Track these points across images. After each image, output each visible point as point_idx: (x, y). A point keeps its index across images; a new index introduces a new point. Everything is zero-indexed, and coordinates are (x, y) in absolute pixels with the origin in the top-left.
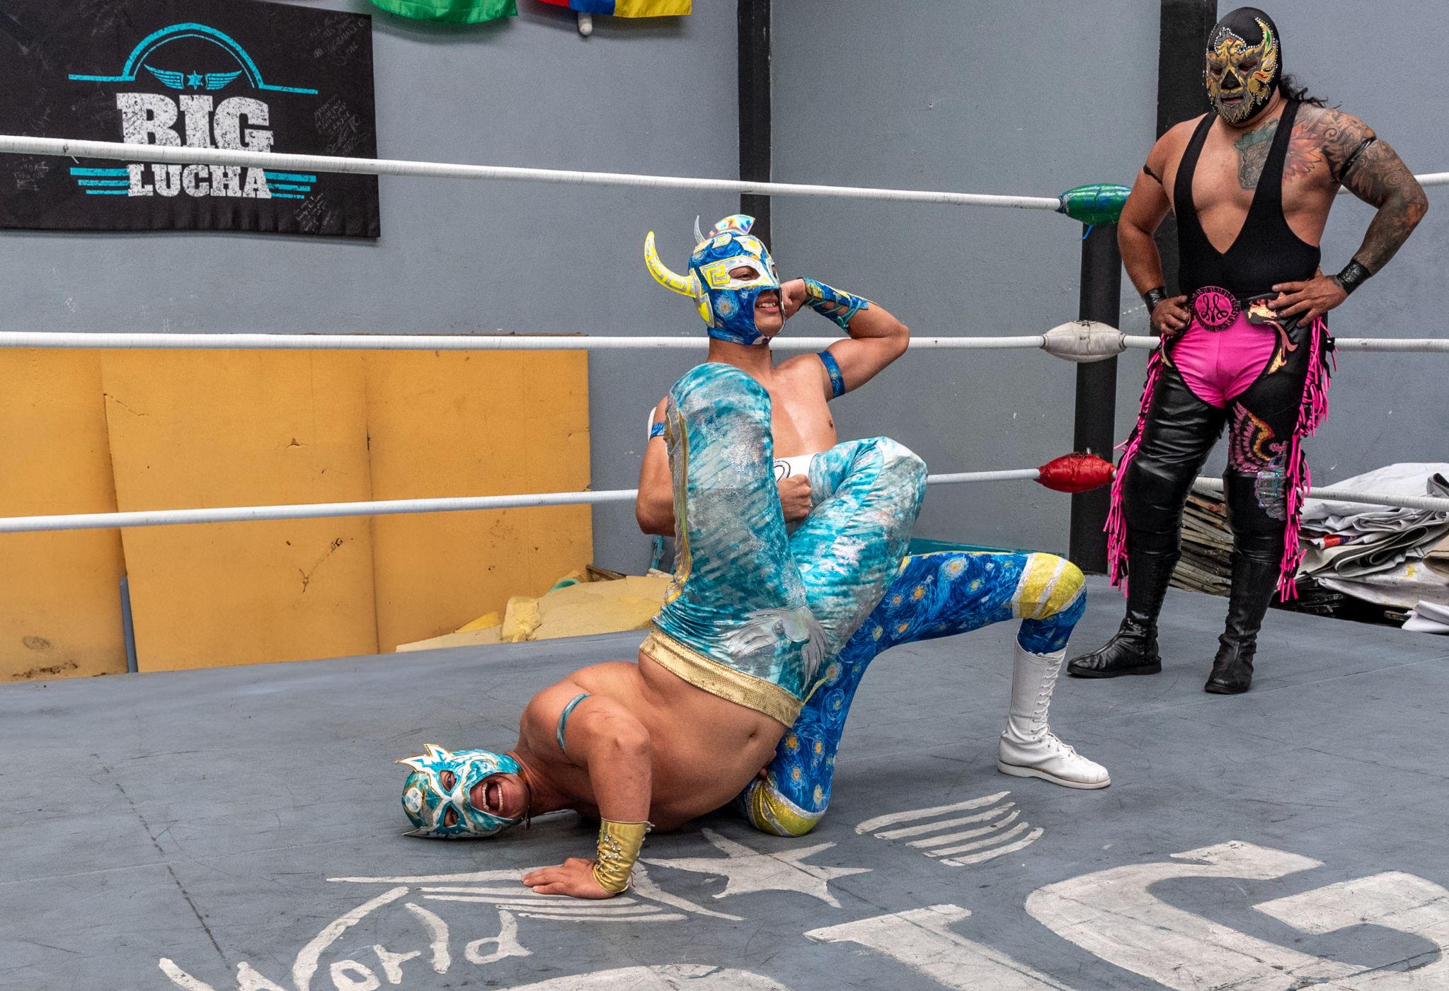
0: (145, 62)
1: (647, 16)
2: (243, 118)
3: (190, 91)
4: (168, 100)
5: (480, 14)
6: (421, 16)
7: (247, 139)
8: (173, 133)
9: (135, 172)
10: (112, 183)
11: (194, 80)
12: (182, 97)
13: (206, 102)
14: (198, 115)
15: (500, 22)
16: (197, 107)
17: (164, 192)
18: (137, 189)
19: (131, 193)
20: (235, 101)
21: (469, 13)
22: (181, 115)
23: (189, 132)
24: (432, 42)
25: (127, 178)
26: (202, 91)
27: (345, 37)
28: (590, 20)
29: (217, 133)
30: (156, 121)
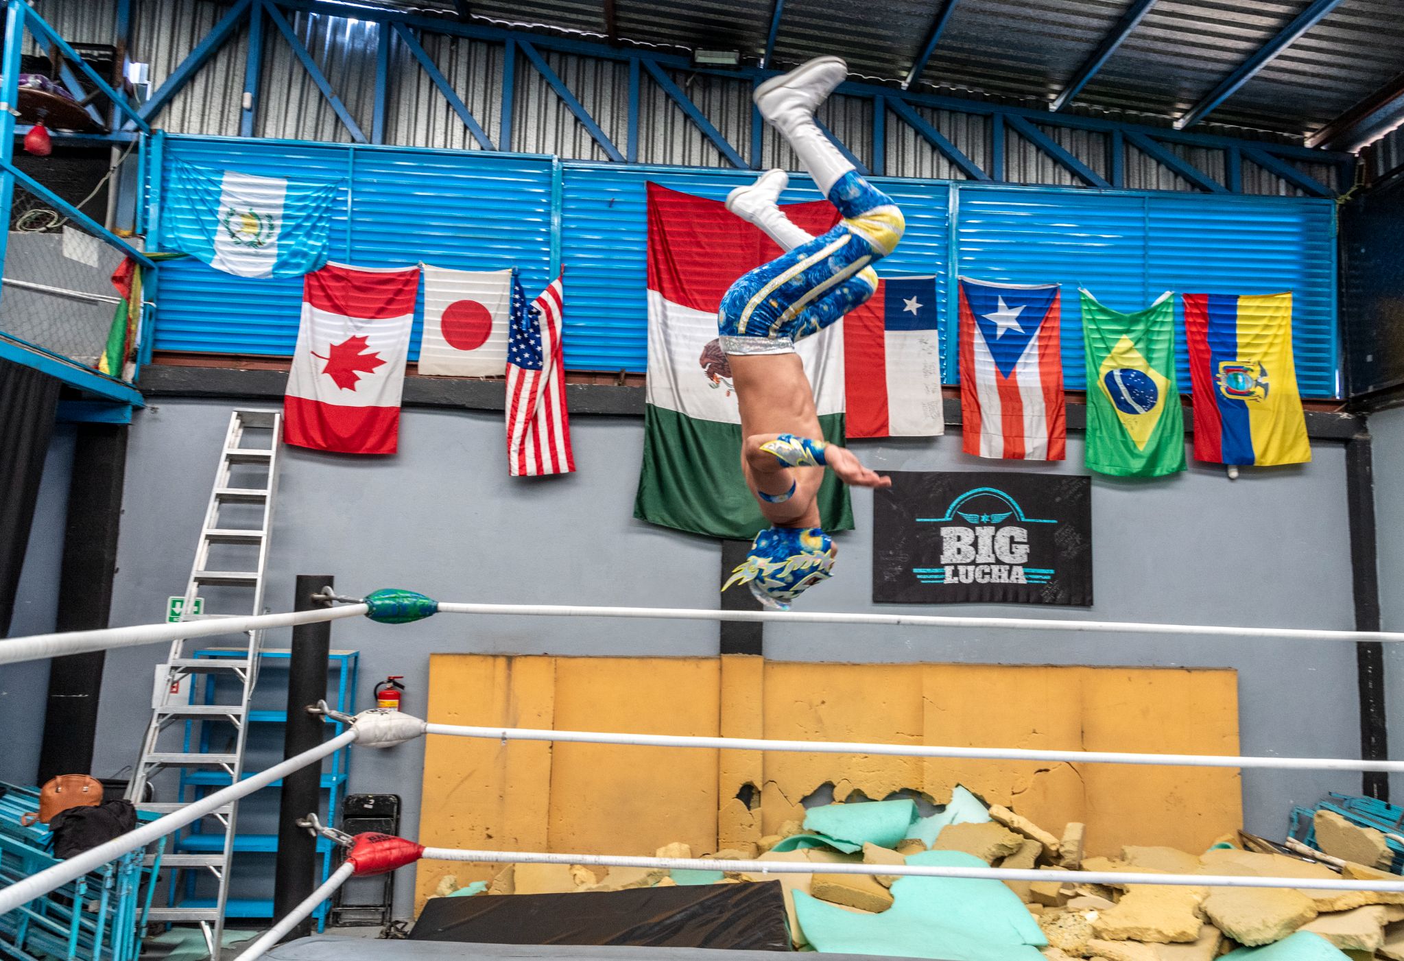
0: (959, 510)
1: (1278, 464)
2: (1012, 538)
3: (982, 524)
4: (969, 530)
5: (1162, 471)
6: (1123, 474)
7: (1014, 550)
8: (972, 548)
9: (948, 570)
10: (936, 577)
11: (985, 518)
12: (977, 528)
13: (991, 530)
14: (986, 538)
15: (1175, 475)
16: (985, 533)
17: (964, 581)
18: (949, 579)
19: (946, 582)
20: (1007, 529)
21: (1154, 471)
22: (976, 538)
23: (980, 547)
24: (1128, 490)
25: (944, 574)
26: (989, 524)
27: (1074, 489)
28: (1237, 469)
29: (996, 547)
30: (962, 542)
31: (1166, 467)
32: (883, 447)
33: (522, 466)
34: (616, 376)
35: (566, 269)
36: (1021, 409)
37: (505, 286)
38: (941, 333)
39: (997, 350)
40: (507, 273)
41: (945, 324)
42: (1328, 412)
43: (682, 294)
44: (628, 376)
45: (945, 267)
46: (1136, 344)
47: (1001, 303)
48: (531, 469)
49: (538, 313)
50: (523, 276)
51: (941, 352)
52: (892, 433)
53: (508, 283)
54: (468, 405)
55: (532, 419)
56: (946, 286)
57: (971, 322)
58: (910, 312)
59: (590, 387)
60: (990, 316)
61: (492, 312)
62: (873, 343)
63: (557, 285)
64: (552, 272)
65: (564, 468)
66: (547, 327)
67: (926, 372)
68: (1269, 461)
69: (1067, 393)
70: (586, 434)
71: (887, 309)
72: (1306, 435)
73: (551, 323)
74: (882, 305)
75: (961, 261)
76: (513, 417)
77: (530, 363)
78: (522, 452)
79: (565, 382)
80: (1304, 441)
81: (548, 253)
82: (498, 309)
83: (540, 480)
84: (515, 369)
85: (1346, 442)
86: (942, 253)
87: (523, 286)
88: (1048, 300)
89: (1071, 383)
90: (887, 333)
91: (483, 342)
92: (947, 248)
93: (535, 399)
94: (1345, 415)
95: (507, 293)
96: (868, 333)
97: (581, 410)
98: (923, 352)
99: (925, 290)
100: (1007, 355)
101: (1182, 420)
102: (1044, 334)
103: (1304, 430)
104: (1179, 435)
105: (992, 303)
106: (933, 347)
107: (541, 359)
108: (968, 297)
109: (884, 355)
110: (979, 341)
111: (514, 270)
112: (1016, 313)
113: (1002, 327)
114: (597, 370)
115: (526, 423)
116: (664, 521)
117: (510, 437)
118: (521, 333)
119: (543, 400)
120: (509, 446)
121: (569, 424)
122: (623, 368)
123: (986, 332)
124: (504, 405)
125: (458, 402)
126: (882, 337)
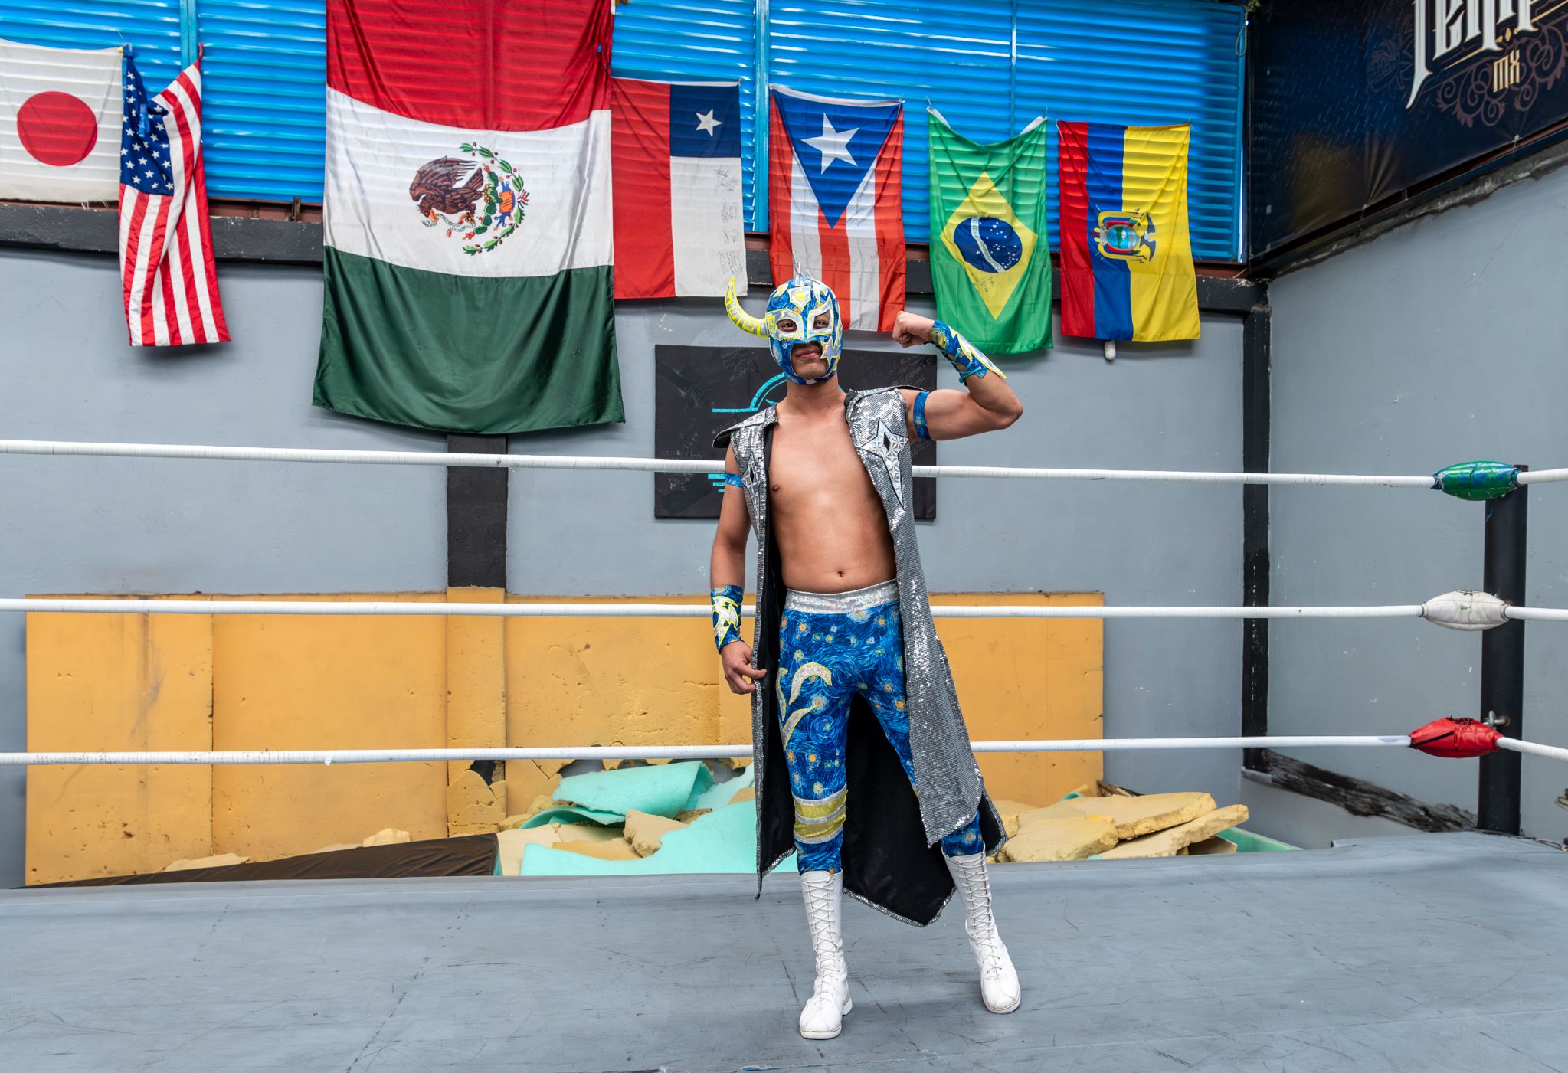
1: (1162, 340)
5: (1021, 347)
15: (1039, 354)
21: (1012, 347)
27: (916, 371)
28: (1114, 346)
31: (1027, 342)
32: (669, 312)
33: (148, 331)
34: (287, 208)
35: (207, 51)
36: (848, 264)
37: (114, 72)
38: (745, 162)
39: (823, 188)
40: (115, 54)
41: (752, 149)
42: (1222, 277)
43: (381, 94)
44: (304, 208)
45: (752, 71)
46: (996, 185)
47: (827, 125)
48: (162, 337)
49: (165, 112)
50: (140, 59)
51: (746, 187)
52: (679, 293)
53: (119, 69)
54: (62, 244)
55: (160, 264)
56: (752, 97)
57: (786, 148)
58: (705, 131)
59: (247, 221)
60: (812, 141)
61: (95, 110)
62: (655, 173)
63: (192, 73)
64: (185, 53)
65: (212, 336)
66: (178, 134)
67: (725, 216)
68: (1151, 335)
69: (909, 247)
70: (243, 289)
71: (673, 127)
72: (1196, 305)
73: (184, 129)
74: (667, 121)
75: (772, 64)
76: (131, 263)
77: (155, 186)
78: (146, 311)
79: (210, 213)
80: (1194, 313)
81: (176, 26)
82: (104, 107)
83: (175, 354)
84: (131, 194)
85: (1243, 315)
86: (748, 51)
87: (142, 74)
88: (888, 121)
89: (915, 234)
90: (673, 160)
91: (84, 155)
92: (754, 44)
93: (163, 236)
94: (1243, 282)
95: (118, 83)
96: (649, 160)
97: (233, 254)
98: (721, 188)
99: (726, 102)
100: (834, 195)
101: (1050, 284)
102: (881, 168)
103: (1196, 299)
104: (1045, 302)
105: (813, 124)
106: (734, 181)
107: (170, 179)
108: (782, 114)
109: (669, 189)
110: (797, 174)
111: (126, 48)
112: (846, 138)
113: (828, 156)
114: (259, 199)
115: (151, 270)
116: (359, 410)
117: (128, 291)
118: (140, 141)
119: (176, 237)
120: (127, 303)
121: (217, 275)
122: (297, 199)
123: (807, 163)
124: (118, 246)
125: (48, 239)
126: (667, 166)
